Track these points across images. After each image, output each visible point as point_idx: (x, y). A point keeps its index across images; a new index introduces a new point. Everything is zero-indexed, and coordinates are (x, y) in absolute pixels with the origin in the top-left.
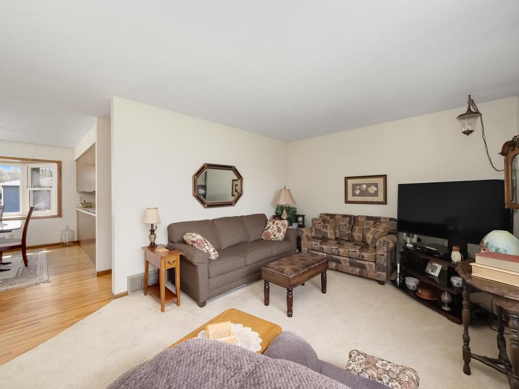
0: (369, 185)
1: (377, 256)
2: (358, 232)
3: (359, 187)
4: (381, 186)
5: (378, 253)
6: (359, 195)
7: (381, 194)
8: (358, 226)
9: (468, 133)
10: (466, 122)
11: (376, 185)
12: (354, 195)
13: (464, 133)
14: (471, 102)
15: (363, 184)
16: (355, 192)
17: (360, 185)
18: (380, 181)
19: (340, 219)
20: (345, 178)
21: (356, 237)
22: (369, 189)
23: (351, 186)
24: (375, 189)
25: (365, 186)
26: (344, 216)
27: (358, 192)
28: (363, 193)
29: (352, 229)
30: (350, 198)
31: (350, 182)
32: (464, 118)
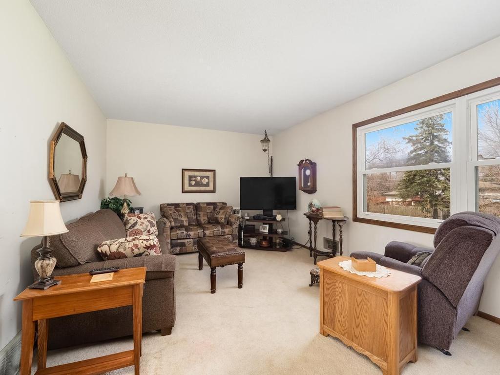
0: (202, 177)
1: (234, 230)
2: (203, 216)
3: (194, 179)
4: (211, 179)
5: (234, 227)
6: (195, 185)
7: (211, 184)
8: (201, 211)
9: (265, 150)
10: (264, 144)
11: (208, 177)
12: (190, 185)
13: (264, 150)
14: (266, 134)
15: (197, 176)
16: (191, 182)
17: (195, 177)
18: (210, 174)
19: (185, 207)
20: (183, 169)
21: (202, 221)
22: (203, 181)
23: (188, 177)
24: (207, 180)
25: (199, 178)
26: (188, 204)
27: (193, 183)
28: (198, 184)
29: (197, 214)
30: (187, 188)
31: (187, 174)
32: (263, 142)
